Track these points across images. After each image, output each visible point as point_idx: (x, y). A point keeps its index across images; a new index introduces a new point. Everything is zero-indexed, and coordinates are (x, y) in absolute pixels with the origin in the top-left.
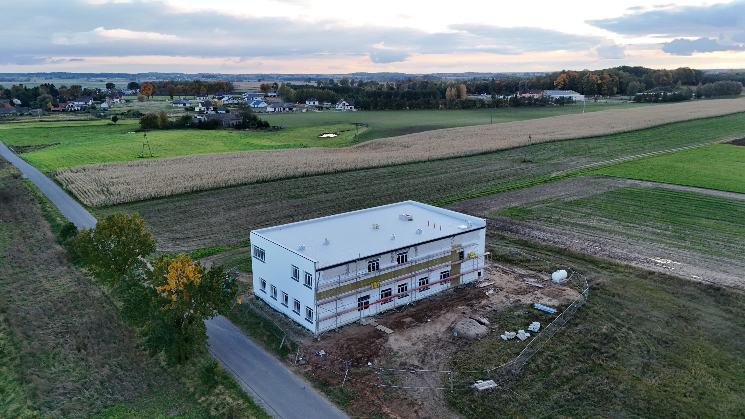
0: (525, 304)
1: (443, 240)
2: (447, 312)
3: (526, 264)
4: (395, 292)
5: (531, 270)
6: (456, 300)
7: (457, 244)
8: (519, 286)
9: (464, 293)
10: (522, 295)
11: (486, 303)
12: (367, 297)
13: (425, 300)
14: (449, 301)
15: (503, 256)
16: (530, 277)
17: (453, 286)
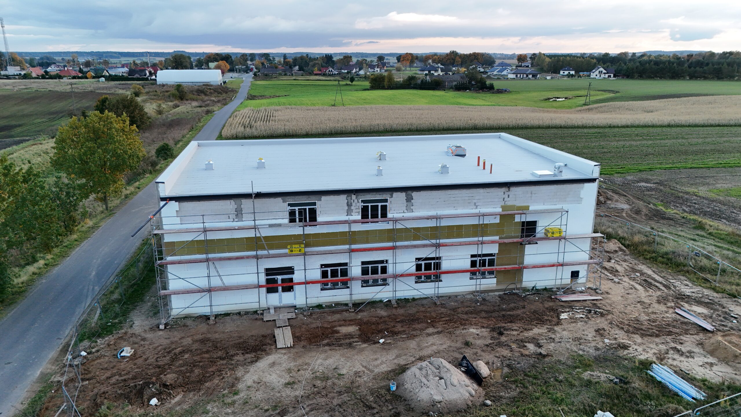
0: (631, 360)
1: (481, 191)
2: (438, 333)
3: (709, 276)
4: (356, 271)
5: (714, 289)
6: (483, 314)
7: (519, 203)
8: (653, 316)
9: (512, 305)
10: (642, 336)
11: (540, 335)
12: (290, 270)
13: (424, 302)
14: (466, 313)
15: (667, 253)
16: (699, 302)
17: (503, 287)
